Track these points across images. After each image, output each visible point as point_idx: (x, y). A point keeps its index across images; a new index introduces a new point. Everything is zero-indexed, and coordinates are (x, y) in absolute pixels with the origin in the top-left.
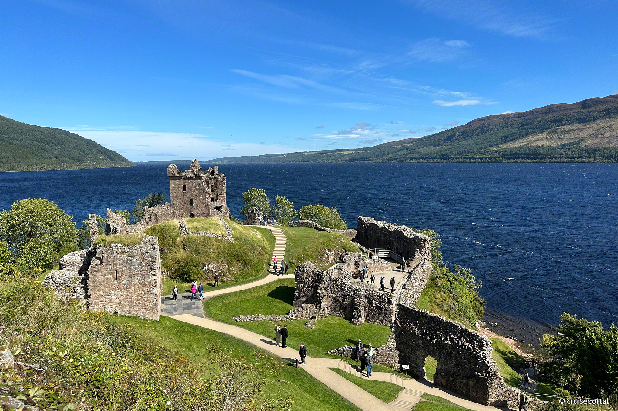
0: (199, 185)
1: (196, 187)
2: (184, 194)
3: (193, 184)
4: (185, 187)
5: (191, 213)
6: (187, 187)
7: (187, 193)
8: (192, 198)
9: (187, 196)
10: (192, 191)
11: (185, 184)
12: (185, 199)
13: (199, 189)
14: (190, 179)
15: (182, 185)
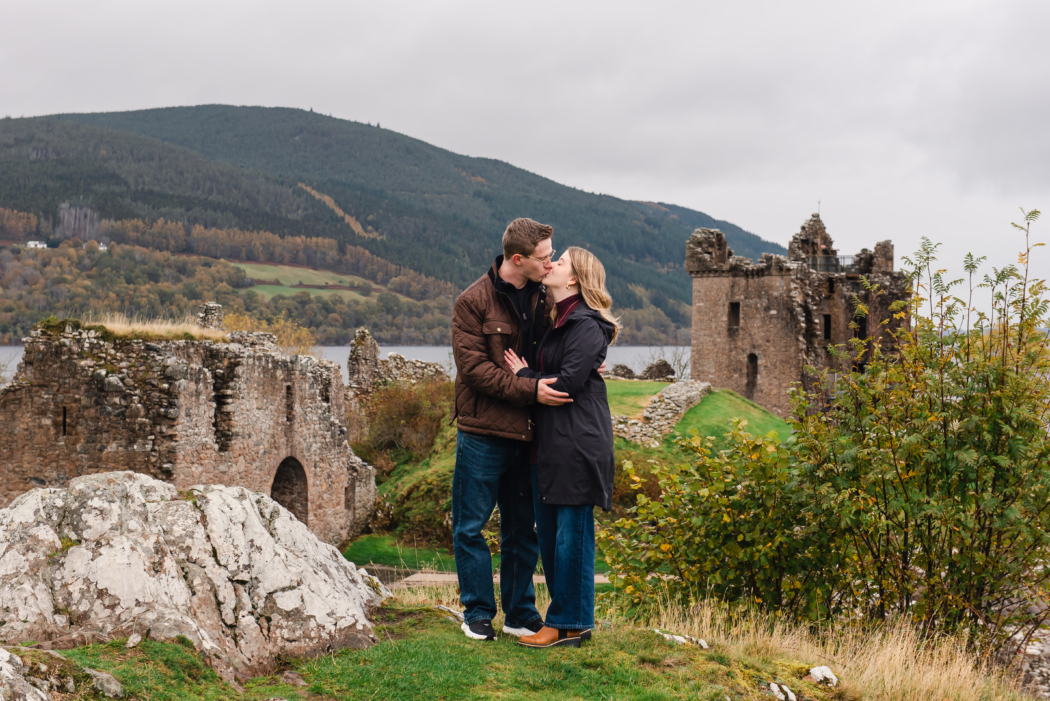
0: (778, 302)
2: (732, 332)
3: (762, 297)
4: (734, 308)
6: (741, 308)
7: (741, 332)
8: (756, 352)
9: (740, 344)
10: (757, 323)
11: (737, 298)
12: (734, 353)
13: (777, 317)
14: (751, 281)
15: (727, 303)
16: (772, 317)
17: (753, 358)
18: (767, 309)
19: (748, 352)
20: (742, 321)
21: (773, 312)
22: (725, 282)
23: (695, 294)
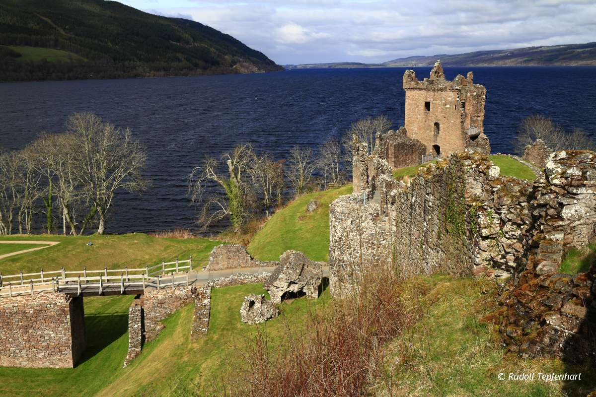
0: (450, 103)
1: (445, 104)
2: (427, 115)
3: (442, 100)
4: (427, 105)
5: (436, 144)
6: (431, 104)
7: (430, 114)
8: (439, 122)
9: (430, 118)
10: (439, 110)
11: (428, 100)
12: (427, 122)
13: (449, 108)
14: (436, 93)
15: (424, 103)
16: (446, 108)
17: (437, 124)
18: (446, 105)
19: (434, 122)
20: (431, 109)
21: (449, 106)
22: (423, 93)
23: (407, 97)
